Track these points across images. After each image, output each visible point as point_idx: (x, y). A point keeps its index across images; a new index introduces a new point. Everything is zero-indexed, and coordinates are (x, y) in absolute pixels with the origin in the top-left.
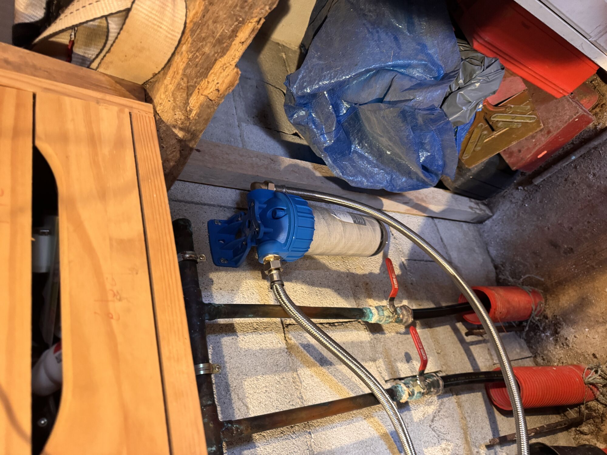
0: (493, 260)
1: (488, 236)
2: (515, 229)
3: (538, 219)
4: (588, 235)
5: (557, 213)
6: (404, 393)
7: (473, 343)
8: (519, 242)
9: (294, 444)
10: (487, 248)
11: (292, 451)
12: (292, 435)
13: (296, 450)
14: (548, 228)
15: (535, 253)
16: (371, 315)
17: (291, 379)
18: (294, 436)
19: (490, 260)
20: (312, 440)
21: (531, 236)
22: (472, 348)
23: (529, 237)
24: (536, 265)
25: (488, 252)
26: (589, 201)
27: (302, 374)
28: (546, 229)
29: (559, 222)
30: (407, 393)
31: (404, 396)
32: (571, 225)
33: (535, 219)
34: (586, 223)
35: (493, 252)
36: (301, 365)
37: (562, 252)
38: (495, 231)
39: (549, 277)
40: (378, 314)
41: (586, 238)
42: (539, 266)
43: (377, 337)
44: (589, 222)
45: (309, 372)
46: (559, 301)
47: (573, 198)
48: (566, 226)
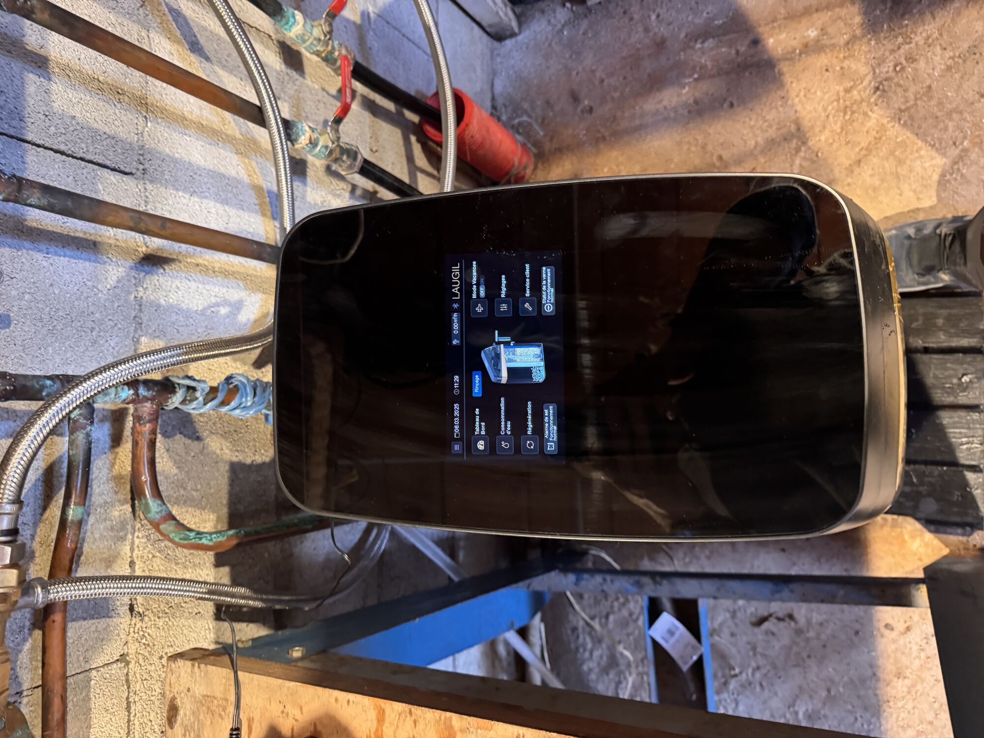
0: (493, 99)
1: (501, 63)
2: (538, 63)
3: (571, 56)
4: (617, 95)
5: (595, 55)
6: (304, 134)
7: (423, 171)
8: (536, 82)
9: (115, 114)
10: (493, 80)
11: (111, 121)
12: (116, 103)
13: (116, 122)
14: (577, 73)
15: (548, 103)
16: (292, 20)
17: (136, 34)
18: (119, 106)
19: (489, 96)
20: (147, 129)
21: (553, 78)
22: (420, 176)
23: (550, 78)
24: (544, 119)
25: (492, 85)
26: (638, 50)
27: (156, 42)
28: (574, 73)
29: (594, 68)
30: (307, 135)
31: (303, 137)
32: (604, 76)
33: (567, 56)
34: (621, 79)
35: (499, 87)
36: (157, 29)
37: (579, 109)
38: (513, 58)
39: (551, 140)
40: (304, 26)
41: (613, 98)
42: (546, 122)
43: (291, 74)
44: (625, 78)
45: (169, 47)
46: (549, 173)
47: (622, 39)
48: (598, 74)
